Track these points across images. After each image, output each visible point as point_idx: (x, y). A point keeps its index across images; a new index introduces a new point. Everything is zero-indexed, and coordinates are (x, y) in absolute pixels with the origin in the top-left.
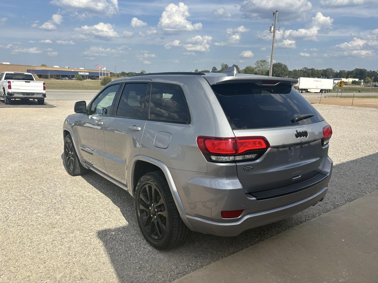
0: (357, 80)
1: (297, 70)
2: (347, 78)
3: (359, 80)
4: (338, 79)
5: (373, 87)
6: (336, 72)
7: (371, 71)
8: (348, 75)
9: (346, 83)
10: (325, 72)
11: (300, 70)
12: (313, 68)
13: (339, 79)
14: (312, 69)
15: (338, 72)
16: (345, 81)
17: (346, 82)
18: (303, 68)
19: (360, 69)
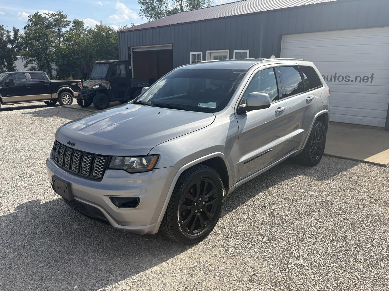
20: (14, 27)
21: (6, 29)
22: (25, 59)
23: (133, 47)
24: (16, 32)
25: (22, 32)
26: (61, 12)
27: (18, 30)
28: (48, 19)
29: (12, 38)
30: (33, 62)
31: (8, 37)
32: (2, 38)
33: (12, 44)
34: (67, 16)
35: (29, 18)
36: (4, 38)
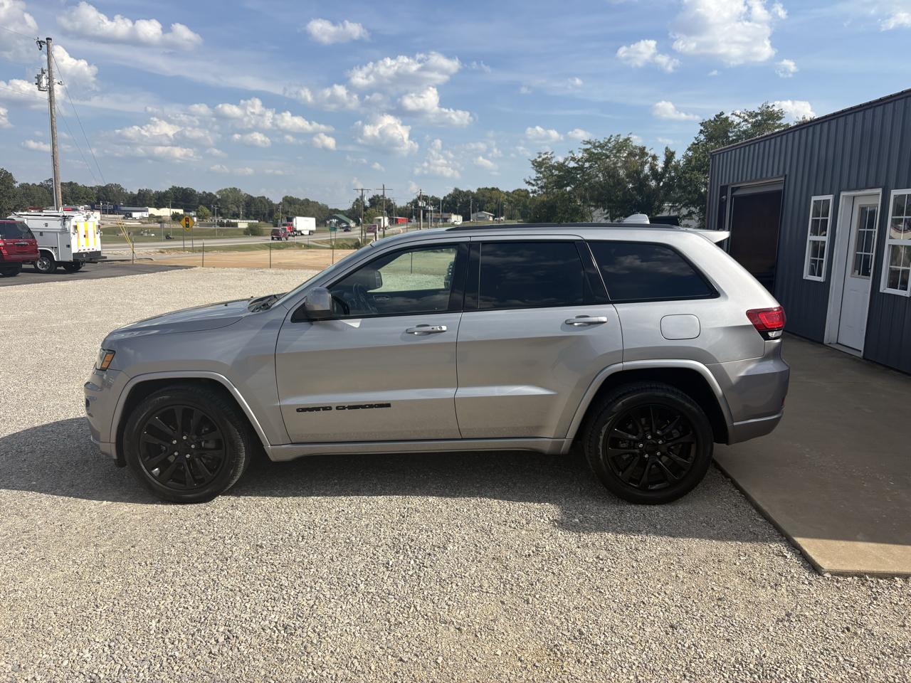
0: (181, 211)
1: (31, 184)
2: (158, 206)
3: (185, 211)
4: (139, 209)
5: (218, 227)
6: (129, 193)
7: (204, 192)
8: (160, 200)
9: (160, 220)
10: (104, 191)
11: (38, 183)
12: (74, 182)
13: (143, 209)
14: (71, 183)
15: (136, 192)
16: (156, 215)
17: (160, 217)
18: (47, 181)
19: (182, 188)
20: (667, 148)
21: (652, 153)
22: (674, 211)
23: (733, 186)
24: (670, 156)
25: (679, 157)
26: (768, 107)
27: (673, 154)
28: (739, 124)
29: (660, 170)
30: (694, 216)
31: (653, 168)
32: (642, 171)
33: (658, 181)
34: (782, 113)
35: (702, 128)
36: (647, 169)
